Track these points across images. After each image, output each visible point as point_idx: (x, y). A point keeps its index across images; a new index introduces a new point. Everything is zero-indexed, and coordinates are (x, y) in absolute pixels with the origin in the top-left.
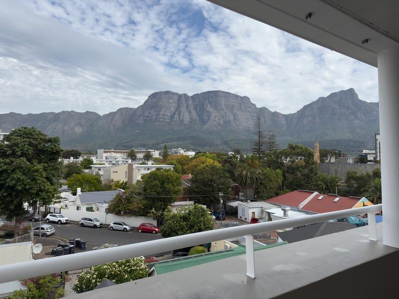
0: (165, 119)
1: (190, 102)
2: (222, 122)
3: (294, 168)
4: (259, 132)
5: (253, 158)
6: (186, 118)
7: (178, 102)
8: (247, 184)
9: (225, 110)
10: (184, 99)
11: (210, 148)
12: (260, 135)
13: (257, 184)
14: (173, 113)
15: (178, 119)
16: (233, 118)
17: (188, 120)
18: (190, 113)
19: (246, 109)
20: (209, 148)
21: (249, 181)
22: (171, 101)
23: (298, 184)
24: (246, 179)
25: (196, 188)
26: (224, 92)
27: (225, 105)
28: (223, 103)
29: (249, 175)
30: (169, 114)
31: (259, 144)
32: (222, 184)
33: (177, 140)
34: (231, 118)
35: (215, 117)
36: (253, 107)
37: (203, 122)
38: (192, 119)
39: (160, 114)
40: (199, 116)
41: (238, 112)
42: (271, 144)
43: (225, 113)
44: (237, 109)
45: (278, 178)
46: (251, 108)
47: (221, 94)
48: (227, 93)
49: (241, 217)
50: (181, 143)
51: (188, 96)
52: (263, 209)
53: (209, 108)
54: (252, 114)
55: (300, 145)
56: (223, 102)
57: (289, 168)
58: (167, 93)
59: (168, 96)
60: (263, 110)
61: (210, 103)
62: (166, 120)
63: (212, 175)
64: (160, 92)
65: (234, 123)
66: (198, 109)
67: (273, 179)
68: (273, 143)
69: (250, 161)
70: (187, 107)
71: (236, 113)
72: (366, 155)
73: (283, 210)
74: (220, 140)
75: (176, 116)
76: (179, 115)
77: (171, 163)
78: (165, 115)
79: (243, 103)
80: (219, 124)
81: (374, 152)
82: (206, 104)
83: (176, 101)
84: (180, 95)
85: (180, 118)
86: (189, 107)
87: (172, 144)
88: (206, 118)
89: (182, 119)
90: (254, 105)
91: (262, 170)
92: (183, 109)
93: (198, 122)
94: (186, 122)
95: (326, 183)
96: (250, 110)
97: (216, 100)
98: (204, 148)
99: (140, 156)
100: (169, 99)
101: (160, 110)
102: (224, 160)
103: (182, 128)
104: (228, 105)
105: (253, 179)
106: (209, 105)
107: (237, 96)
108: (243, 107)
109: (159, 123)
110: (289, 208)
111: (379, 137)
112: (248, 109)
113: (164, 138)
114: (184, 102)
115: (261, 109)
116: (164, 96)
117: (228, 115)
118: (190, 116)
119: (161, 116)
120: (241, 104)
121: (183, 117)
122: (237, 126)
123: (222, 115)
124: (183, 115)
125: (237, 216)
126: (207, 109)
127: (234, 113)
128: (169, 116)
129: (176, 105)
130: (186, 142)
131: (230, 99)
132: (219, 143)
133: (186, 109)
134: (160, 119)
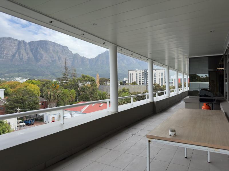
0: (8, 56)
1: (28, 46)
2: (50, 61)
3: (84, 89)
4: (66, 67)
5: (56, 83)
6: (25, 56)
7: (18, 46)
9: (53, 53)
10: (23, 44)
11: (43, 77)
12: (67, 69)
13: (58, 100)
14: (14, 53)
15: (18, 57)
16: (58, 59)
17: (26, 58)
18: (27, 53)
19: (66, 54)
20: (41, 77)
21: (52, 98)
22: (13, 45)
24: (51, 97)
25: (10, 105)
26: (51, 42)
27: (52, 50)
28: (51, 49)
29: (52, 94)
30: (11, 54)
31: (66, 74)
32: (31, 101)
33: (18, 71)
34: (57, 58)
35: (46, 57)
36: (70, 53)
37: (37, 60)
38: (29, 58)
39: (4, 53)
40: (34, 56)
41: (61, 55)
43: (53, 55)
44: (60, 53)
45: (72, 95)
46: (69, 53)
47: (50, 43)
48: (53, 42)
49: (45, 121)
51: (26, 42)
52: (60, 114)
53: (42, 51)
54: (70, 57)
55: (88, 75)
56: (51, 48)
57: (82, 88)
58: (9, 39)
59: (10, 41)
61: (42, 48)
62: (9, 58)
64: (4, 38)
65: (58, 62)
66: (33, 51)
67: (69, 95)
70: (25, 50)
74: (49, 72)
75: (16, 55)
76: (19, 54)
77: (3, 87)
78: (8, 54)
79: (64, 50)
80: (48, 62)
82: (39, 48)
83: (17, 45)
84: (20, 41)
85: (20, 57)
86: (27, 50)
87: (14, 74)
88: (39, 58)
89: (21, 57)
90: (71, 52)
91: (62, 91)
92: (22, 51)
93: (34, 60)
95: (100, 96)
96: (68, 54)
97: (46, 46)
98: (38, 77)
100: (11, 43)
101: (4, 51)
102: (43, 85)
103: (22, 63)
104: (54, 50)
105: (55, 97)
106: (41, 49)
107: (60, 45)
108: (64, 52)
109: (3, 59)
110: (74, 113)
111: (130, 72)
112: (67, 54)
113: (8, 70)
114: (23, 46)
115: (75, 54)
116: (7, 41)
117: (54, 57)
118: (28, 56)
119: (4, 55)
120: (62, 50)
121: (22, 56)
122: (60, 63)
123: (50, 57)
124: (22, 55)
125: (43, 121)
126: (40, 52)
127: (58, 55)
128: (11, 55)
129: (17, 48)
130: (25, 73)
131: (56, 46)
132: (48, 74)
133: (24, 51)
134: (4, 56)
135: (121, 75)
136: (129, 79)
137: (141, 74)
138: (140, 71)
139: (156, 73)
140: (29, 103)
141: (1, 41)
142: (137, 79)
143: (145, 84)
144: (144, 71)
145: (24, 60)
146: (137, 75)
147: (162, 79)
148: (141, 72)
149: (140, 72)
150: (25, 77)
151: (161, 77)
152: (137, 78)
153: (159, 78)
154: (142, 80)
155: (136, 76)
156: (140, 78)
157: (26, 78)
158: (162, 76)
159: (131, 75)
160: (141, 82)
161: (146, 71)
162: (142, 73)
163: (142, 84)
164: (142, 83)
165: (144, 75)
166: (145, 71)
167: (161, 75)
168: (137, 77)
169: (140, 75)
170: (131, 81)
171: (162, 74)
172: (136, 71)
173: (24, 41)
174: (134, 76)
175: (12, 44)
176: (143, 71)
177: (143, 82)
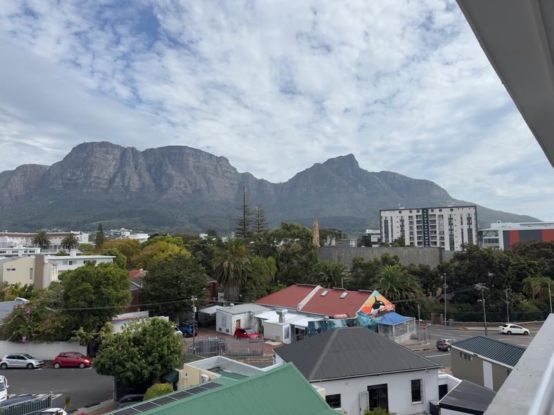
0: (99, 183)
1: (141, 160)
2: (189, 191)
3: (290, 255)
4: (245, 206)
5: (238, 243)
6: (135, 183)
7: (121, 159)
8: (230, 279)
9: (195, 174)
10: (131, 155)
11: (172, 228)
12: (246, 210)
13: (243, 280)
14: (112, 175)
15: (121, 184)
16: (206, 185)
17: (137, 186)
18: (140, 176)
19: (223, 174)
20: (169, 227)
21: (232, 274)
22: (110, 157)
23: (294, 275)
24: (229, 273)
25: (152, 291)
26: (192, 149)
27: (194, 167)
28: (191, 164)
29: (232, 266)
30: (106, 177)
31: (244, 223)
32: (194, 282)
33: (119, 216)
34: (203, 185)
35: (180, 183)
36: (233, 171)
37: (161, 189)
38: (143, 185)
39: (91, 177)
41: (213, 178)
42: (260, 223)
43: (195, 178)
44: (211, 174)
45: (270, 269)
46: (231, 173)
47: (189, 151)
48: (197, 150)
49: (220, 329)
50: (124, 220)
51: (137, 151)
52: (251, 314)
53: (171, 170)
54: (232, 182)
55: (296, 224)
56: (191, 162)
57: (283, 254)
58: (103, 144)
59: (105, 149)
60: (247, 176)
61: (172, 162)
62: (101, 186)
63: (179, 270)
64: (92, 143)
65: (206, 193)
66: (153, 171)
67: (264, 270)
68: (262, 221)
69: (234, 247)
70: (136, 167)
71: (209, 178)
72: (370, 235)
73: (278, 313)
74: (187, 217)
75: (117, 180)
76: (123, 178)
77: (109, 252)
78: (99, 178)
79: (220, 165)
80: (184, 193)
81: (379, 232)
82: (166, 164)
83: (118, 157)
84: (125, 149)
86: (139, 168)
87: (110, 221)
88: (165, 184)
89: (126, 184)
90: (234, 169)
91: (250, 259)
92: (129, 170)
93: (153, 189)
94: (133, 190)
95: (328, 273)
96: (228, 175)
97: (181, 159)
98: (162, 227)
99: (56, 241)
100: (107, 153)
101: (91, 171)
102: (195, 246)
103: (128, 197)
104: (199, 168)
105: (238, 273)
106: (170, 166)
107: (211, 156)
108: (220, 171)
109: (89, 190)
110: (286, 310)
111: (384, 214)
112: (226, 174)
113: (98, 213)
114: (131, 159)
115: (243, 175)
116: (99, 149)
117: (198, 181)
118: (141, 181)
119: (92, 179)
120: (216, 166)
121: (129, 182)
122: (211, 196)
123: (189, 181)
124: (130, 178)
125: (215, 328)
126: (168, 172)
127: (207, 179)
128: (107, 180)
129: (118, 164)
130: (134, 219)
131: (201, 158)
132: (184, 220)
133: (134, 169)
134: (91, 183)
135: (352, 222)
136: (383, 231)
137: (415, 220)
138: (411, 212)
139: (454, 217)
140: (190, 286)
141: (88, 149)
142: (403, 231)
143: (425, 245)
144: (421, 211)
145: (131, 190)
146: (402, 221)
147: (470, 231)
148: (415, 213)
149: (410, 215)
150: (133, 228)
151: (466, 227)
152: (402, 228)
153: (462, 230)
154: (416, 235)
155: (400, 223)
156: (411, 228)
157: (137, 229)
158: (469, 224)
159: (386, 222)
160: (413, 238)
161: (427, 212)
162: (417, 216)
163: (416, 244)
164: (416, 241)
165: (421, 221)
166: (423, 212)
167: (465, 221)
168: (402, 226)
169: (411, 223)
170: (387, 237)
171: (469, 219)
172: (400, 212)
173: (133, 149)
174: (397, 225)
175: (108, 156)
176: (418, 212)
177: (419, 238)
